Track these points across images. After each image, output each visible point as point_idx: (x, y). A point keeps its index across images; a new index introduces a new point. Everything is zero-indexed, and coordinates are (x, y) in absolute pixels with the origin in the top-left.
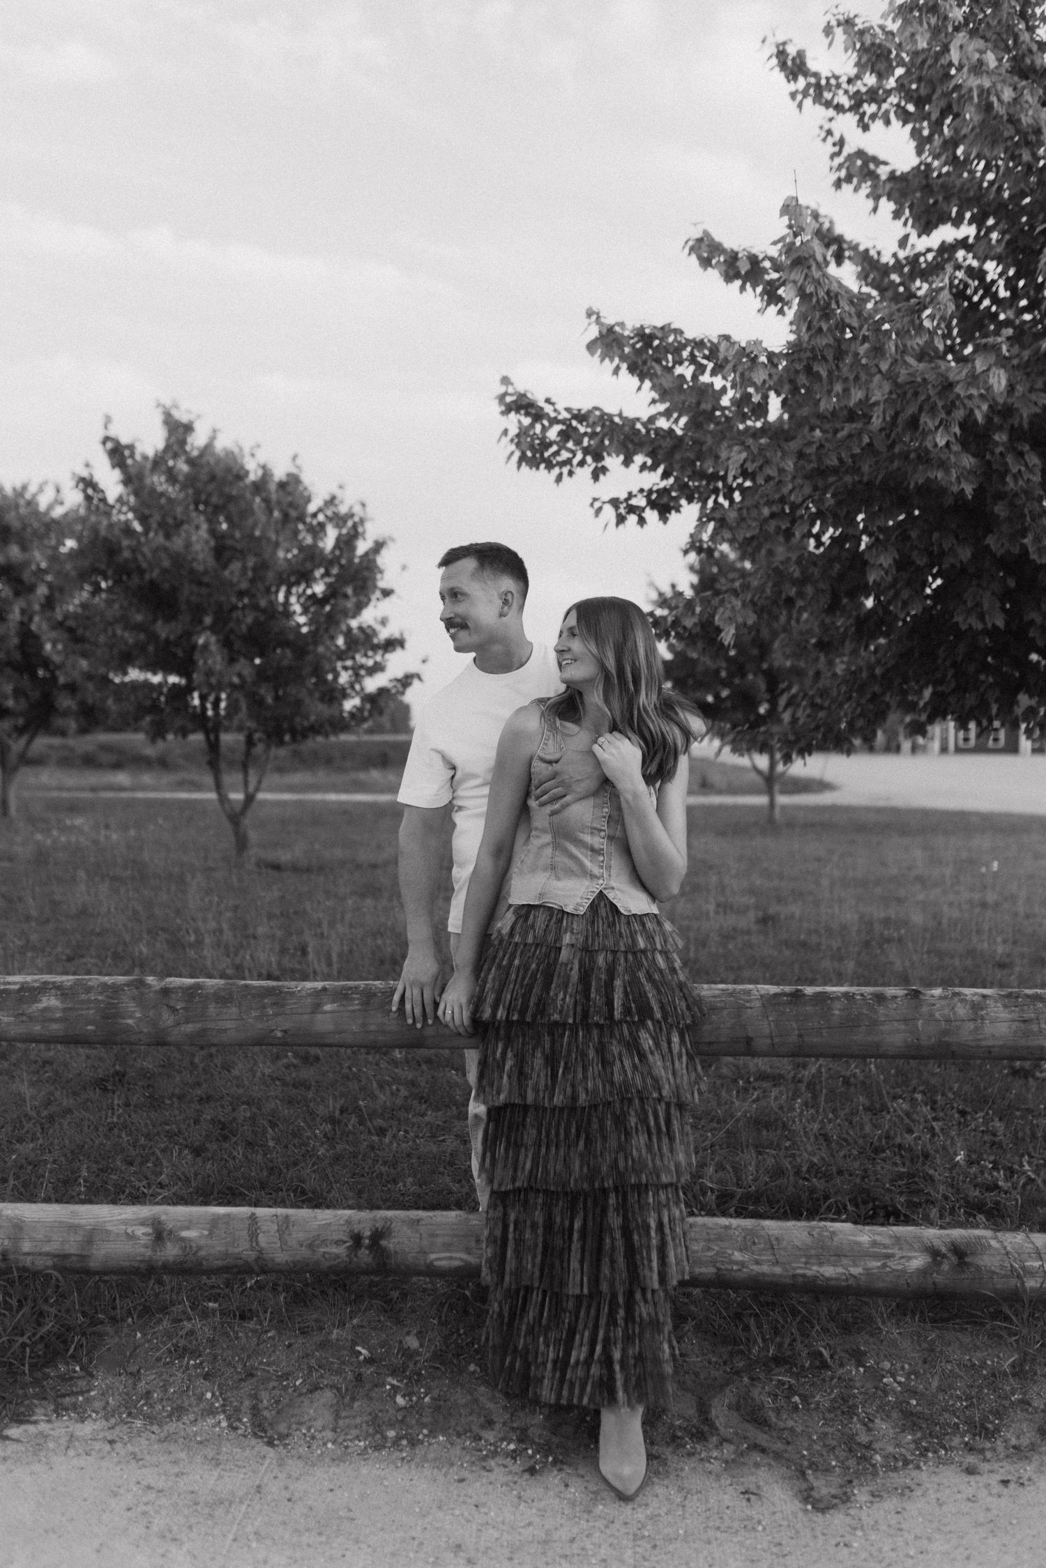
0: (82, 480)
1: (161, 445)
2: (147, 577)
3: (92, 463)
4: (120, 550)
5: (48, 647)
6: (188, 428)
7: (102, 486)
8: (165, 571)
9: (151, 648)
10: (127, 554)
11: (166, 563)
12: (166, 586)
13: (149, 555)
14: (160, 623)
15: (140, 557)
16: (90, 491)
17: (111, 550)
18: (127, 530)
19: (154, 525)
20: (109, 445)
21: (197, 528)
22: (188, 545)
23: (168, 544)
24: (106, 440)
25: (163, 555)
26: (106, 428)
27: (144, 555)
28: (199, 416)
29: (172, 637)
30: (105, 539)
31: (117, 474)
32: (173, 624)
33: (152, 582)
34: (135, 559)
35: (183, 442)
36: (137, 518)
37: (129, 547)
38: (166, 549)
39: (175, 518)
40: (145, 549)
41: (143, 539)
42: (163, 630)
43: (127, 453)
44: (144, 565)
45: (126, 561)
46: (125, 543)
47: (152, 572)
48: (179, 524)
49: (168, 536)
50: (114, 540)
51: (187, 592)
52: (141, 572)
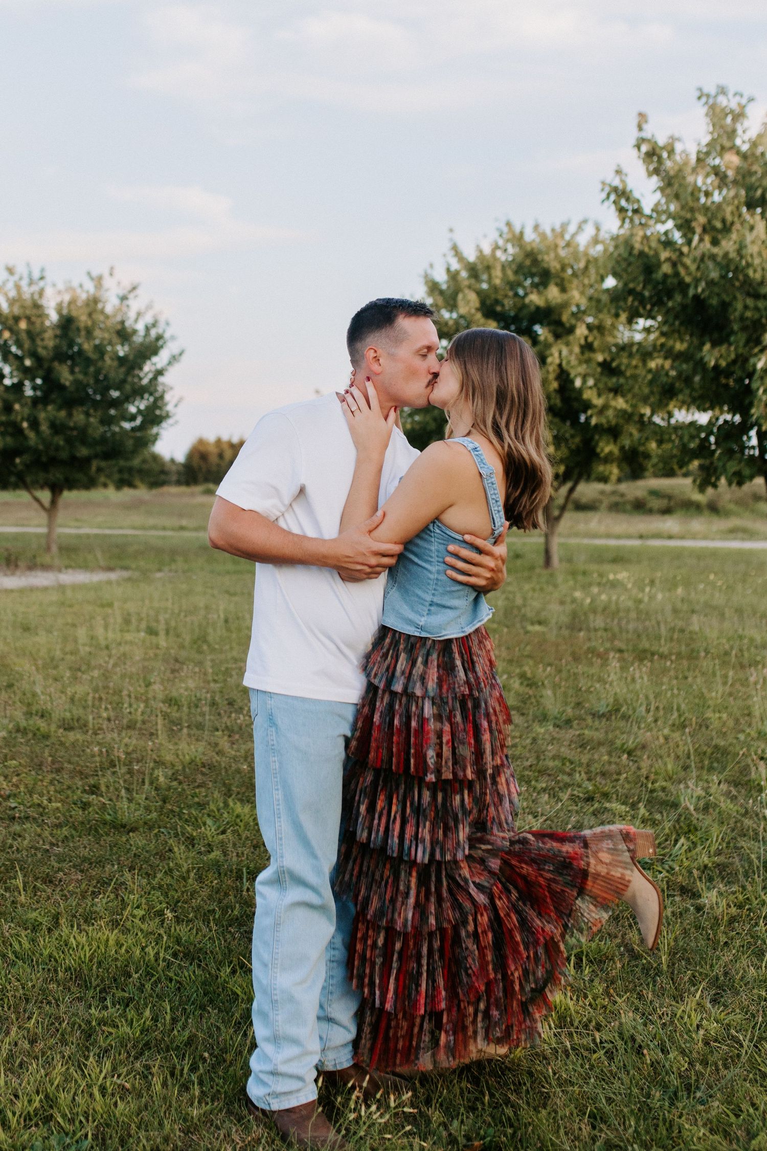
0: (615, 190)
1: (706, 139)
2: (691, 292)
3: (625, 169)
4: (659, 265)
5: (578, 383)
6: (739, 116)
7: (636, 194)
8: (711, 283)
9: (697, 379)
10: (666, 268)
11: (714, 275)
12: (714, 301)
13: (693, 267)
14: (707, 347)
15: (682, 271)
16: (623, 203)
17: (648, 265)
18: (668, 243)
19: (698, 230)
20: (644, 148)
21: (752, 228)
22: (740, 250)
23: (715, 250)
24: (642, 141)
25: (711, 265)
26: (640, 128)
27: (686, 267)
28: (751, 100)
29: (723, 363)
30: (642, 254)
31: (655, 181)
32: (724, 348)
33: (696, 297)
34: (677, 274)
35: (732, 134)
36: (679, 227)
37: (668, 259)
38: (713, 257)
39: (724, 221)
40: (688, 261)
41: (685, 249)
42: (711, 356)
43: (665, 155)
44: (688, 279)
45: (666, 276)
46: (664, 255)
47: (696, 287)
48: (727, 229)
49: (715, 242)
50: (652, 253)
51: (741, 305)
52: (683, 287)
